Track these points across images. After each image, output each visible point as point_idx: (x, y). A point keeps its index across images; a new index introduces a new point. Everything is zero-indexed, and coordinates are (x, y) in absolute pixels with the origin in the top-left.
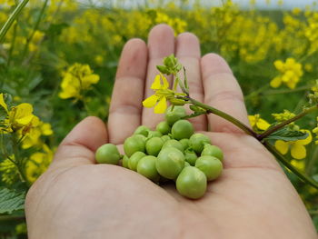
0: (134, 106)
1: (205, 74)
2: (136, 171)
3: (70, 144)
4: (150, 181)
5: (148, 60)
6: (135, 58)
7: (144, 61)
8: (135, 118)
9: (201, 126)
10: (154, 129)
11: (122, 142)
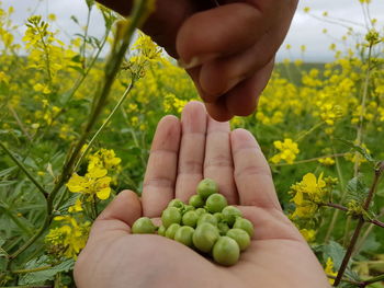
0: (168, 179)
1: (234, 149)
2: (173, 239)
3: (106, 219)
4: (189, 250)
5: (181, 135)
6: (169, 134)
7: (178, 136)
8: (168, 191)
9: (232, 200)
10: (187, 203)
11: (160, 215)
